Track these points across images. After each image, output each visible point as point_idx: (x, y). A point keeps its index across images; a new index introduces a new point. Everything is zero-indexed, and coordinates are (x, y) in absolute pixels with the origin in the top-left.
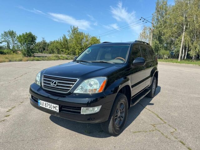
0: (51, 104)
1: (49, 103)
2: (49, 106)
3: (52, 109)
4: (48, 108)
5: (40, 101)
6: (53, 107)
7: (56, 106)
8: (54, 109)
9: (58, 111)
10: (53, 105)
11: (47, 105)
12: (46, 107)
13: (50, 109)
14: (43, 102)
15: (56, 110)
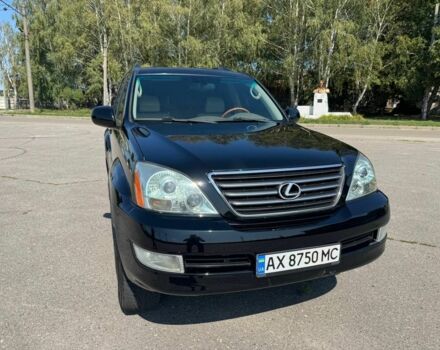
0: (312, 250)
1: (304, 251)
2: (305, 259)
3: (319, 263)
4: (302, 265)
5: (267, 257)
6: (323, 253)
7: (331, 247)
8: (325, 259)
9: (337, 259)
10: (319, 250)
11: (298, 258)
12: (296, 267)
13: (311, 264)
14: (281, 255)
15: (331, 261)
